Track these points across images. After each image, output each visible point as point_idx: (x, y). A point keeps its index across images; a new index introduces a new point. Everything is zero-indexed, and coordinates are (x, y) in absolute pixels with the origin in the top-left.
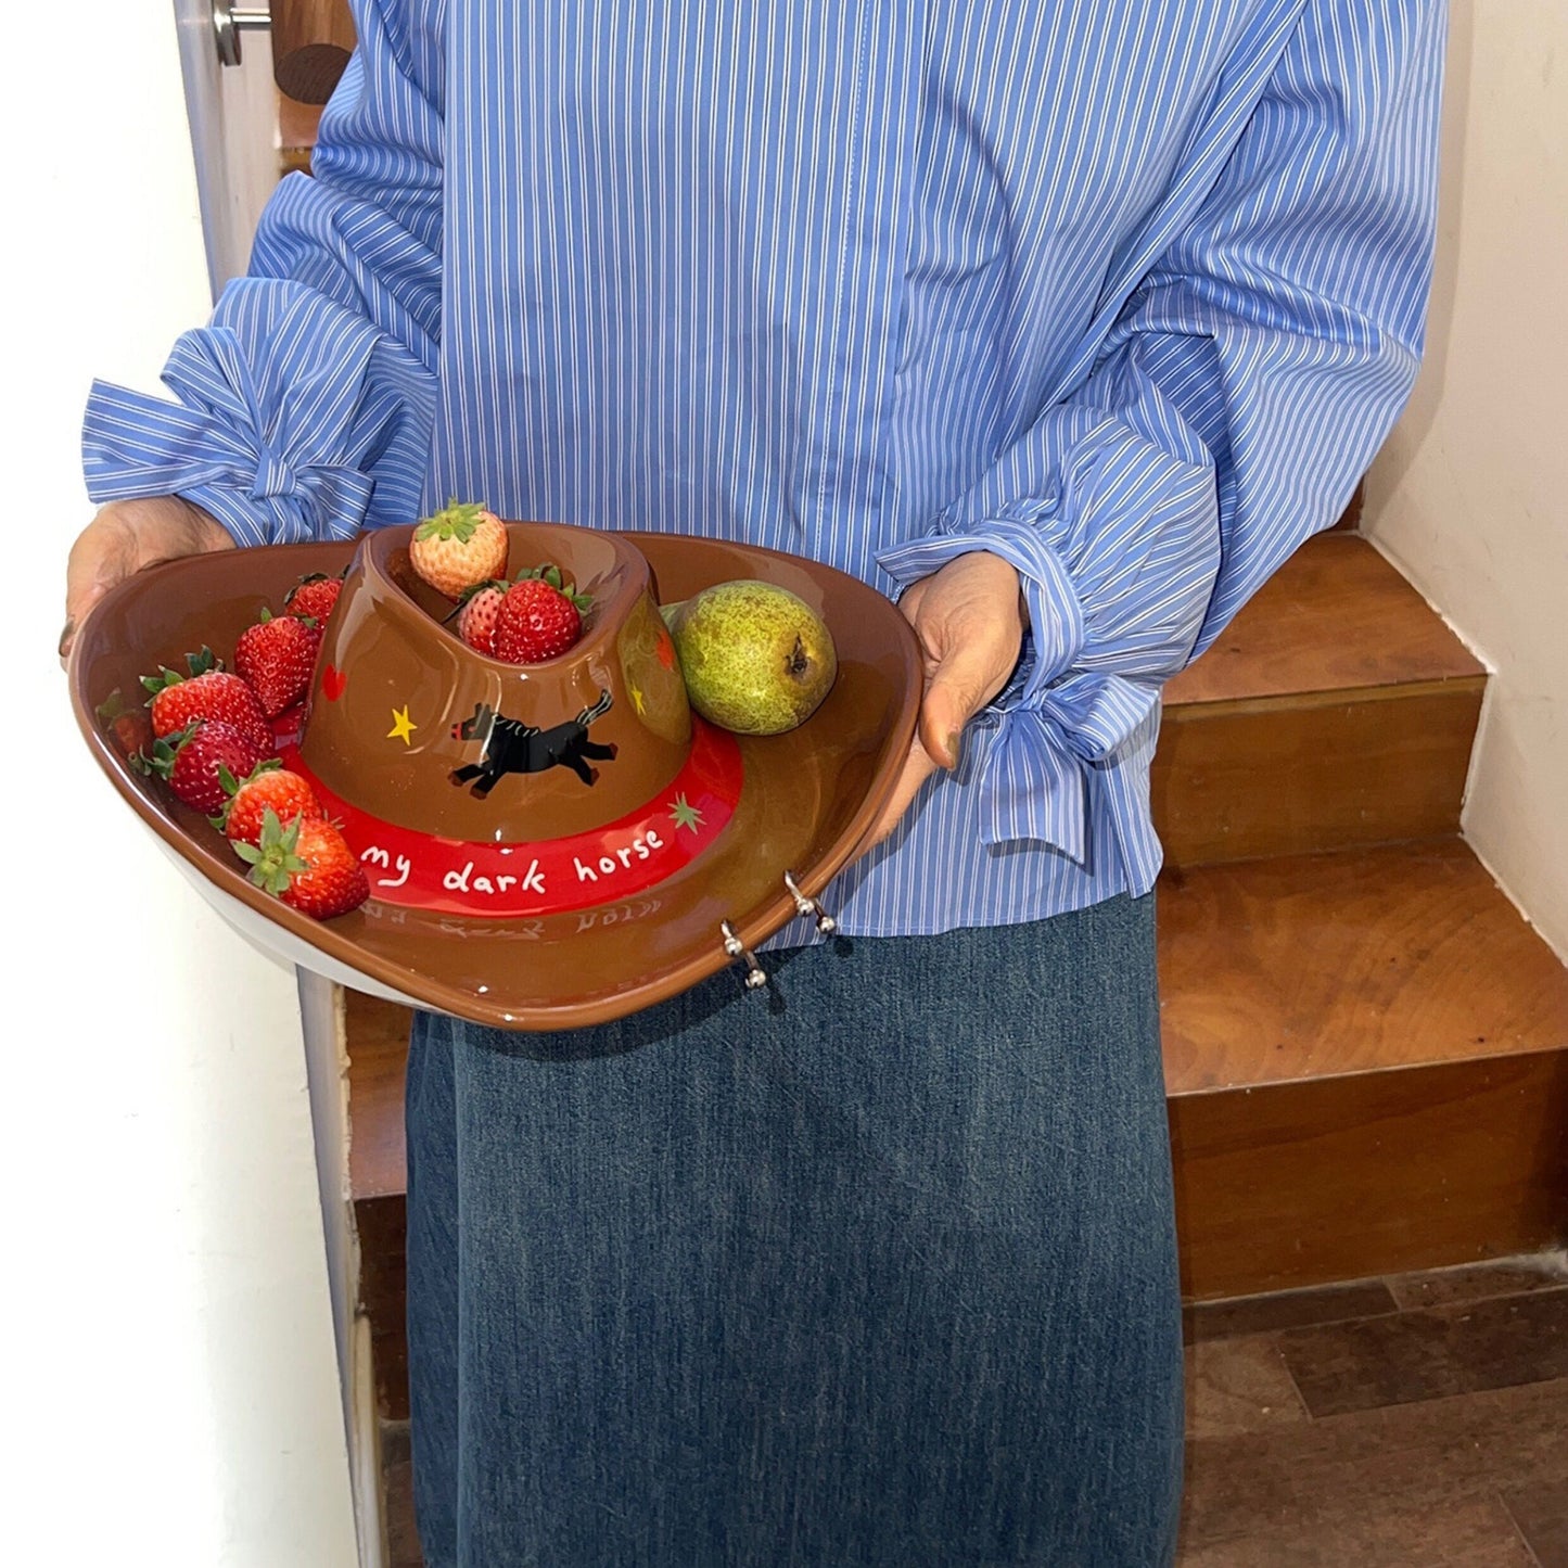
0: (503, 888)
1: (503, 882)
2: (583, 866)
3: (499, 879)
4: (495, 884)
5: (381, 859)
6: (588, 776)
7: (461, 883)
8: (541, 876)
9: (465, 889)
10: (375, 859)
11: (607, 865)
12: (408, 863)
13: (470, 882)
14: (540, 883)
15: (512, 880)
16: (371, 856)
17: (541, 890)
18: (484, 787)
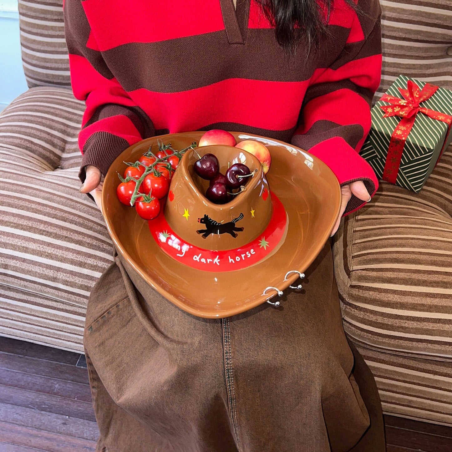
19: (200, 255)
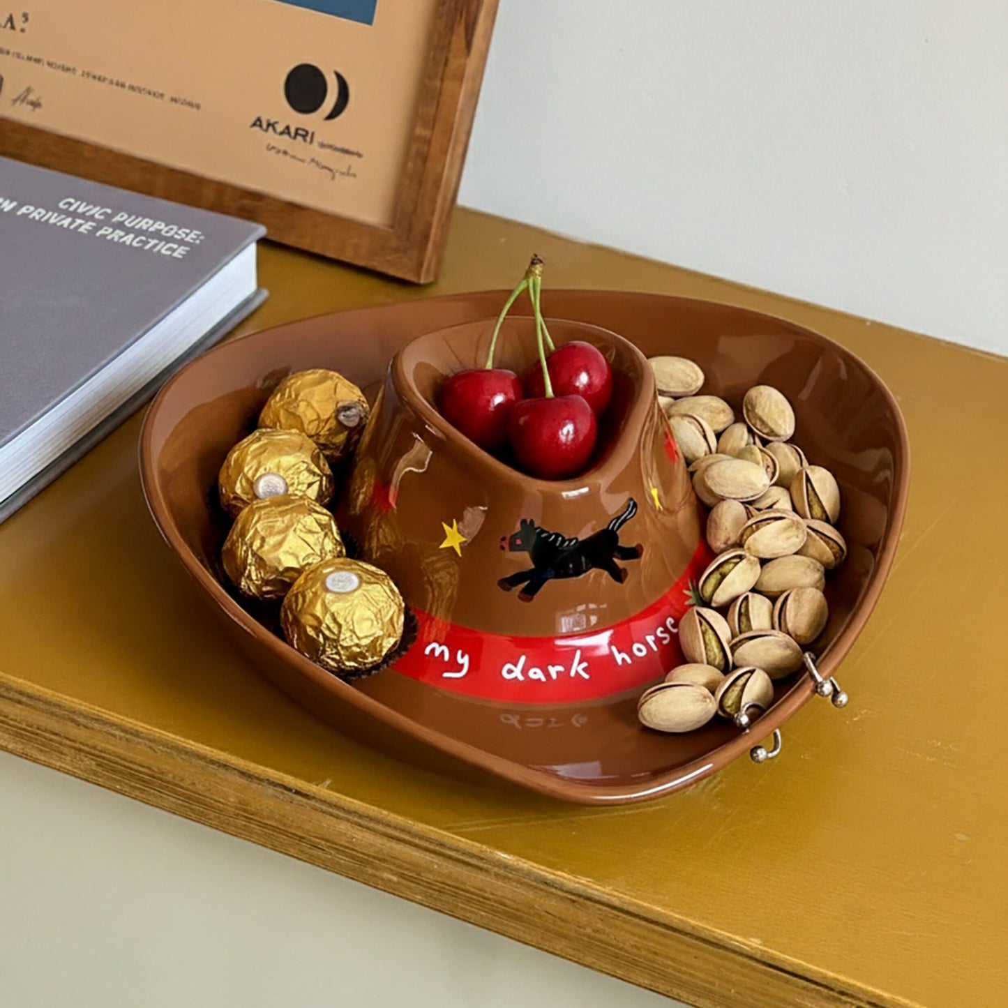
0: (554, 676)
1: (554, 671)
2: (620, 652)
3: (550, 668)
4: (547, 674)
5: (442, 653)
6: (618, 575)
7: (517, 673)
8: (585, 664)
9: (521, 678)
10: (437, 653)
11: (639, 650)
12: (466, 657)
13: (525, 671)
14: (584, 670)
15: (561, 668)
16: (433, 650)
17: (586, 676)
18: (530, 592)
19: (523, 659)
